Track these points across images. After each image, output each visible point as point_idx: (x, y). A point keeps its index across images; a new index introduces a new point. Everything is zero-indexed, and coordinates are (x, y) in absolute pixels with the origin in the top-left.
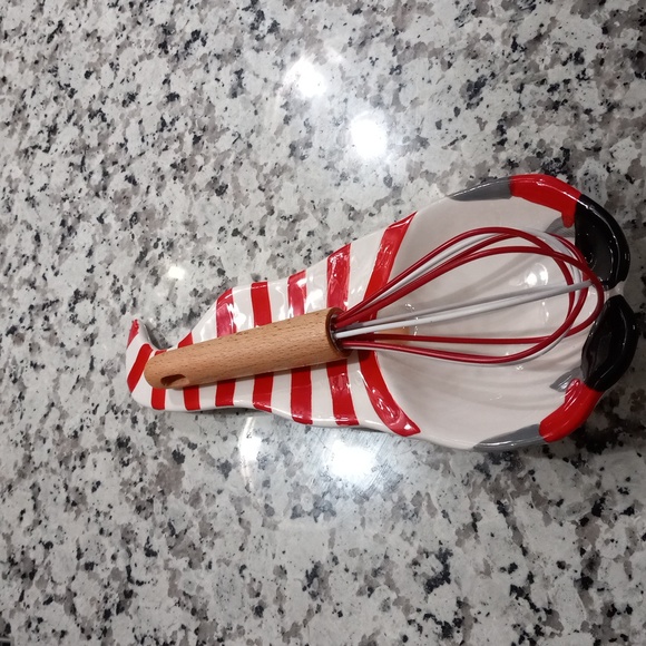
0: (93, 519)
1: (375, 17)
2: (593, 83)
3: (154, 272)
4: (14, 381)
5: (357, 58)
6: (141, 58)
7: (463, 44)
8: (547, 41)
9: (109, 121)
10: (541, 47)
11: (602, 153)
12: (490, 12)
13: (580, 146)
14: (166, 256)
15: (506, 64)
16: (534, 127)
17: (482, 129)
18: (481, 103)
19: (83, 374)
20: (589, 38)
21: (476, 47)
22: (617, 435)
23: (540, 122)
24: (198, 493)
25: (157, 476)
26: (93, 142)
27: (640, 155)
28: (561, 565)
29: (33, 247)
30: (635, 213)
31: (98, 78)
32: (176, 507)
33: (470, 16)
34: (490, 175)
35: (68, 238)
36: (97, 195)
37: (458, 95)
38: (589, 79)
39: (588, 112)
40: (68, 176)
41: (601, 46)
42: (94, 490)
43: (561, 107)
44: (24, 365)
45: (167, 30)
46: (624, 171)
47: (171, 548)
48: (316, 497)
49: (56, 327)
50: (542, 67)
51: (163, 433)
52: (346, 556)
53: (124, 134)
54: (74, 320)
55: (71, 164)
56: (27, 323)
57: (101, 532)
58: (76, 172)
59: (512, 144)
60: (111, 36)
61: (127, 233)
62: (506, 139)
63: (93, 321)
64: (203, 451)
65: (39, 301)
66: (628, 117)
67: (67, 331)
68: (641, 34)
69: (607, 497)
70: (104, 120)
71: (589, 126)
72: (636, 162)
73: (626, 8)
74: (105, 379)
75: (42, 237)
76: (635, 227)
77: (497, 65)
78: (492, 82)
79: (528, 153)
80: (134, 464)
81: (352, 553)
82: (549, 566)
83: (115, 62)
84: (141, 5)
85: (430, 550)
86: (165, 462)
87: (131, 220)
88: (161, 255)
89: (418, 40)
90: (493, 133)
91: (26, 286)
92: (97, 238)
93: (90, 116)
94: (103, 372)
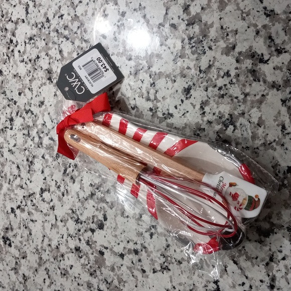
0: (74, 280)
1: (138, 61)
2: (236, 85)
3: (72, 178)
4: (26, 228)
5: (135, 80)
6: (41, 85)
7: (178, 71)
8: (213, 68)
9: (35, 114)
10: (211, 71)
11: (245, 115)
12: (187, 56)
13: (236, 113)
14: (75, 170)
15: (198, 80)
16: (215, 106)
17: (194, 108)
18: (191, 97)
19: (54, 223)
20: (231, 65)
21: (184, 72)
22: (273, 230)
23: (218, 103)
24: (113, 267)
25: (95, 261)
26: (31, 124)
27: (261, 115)
28: (261, 281)
29: (17, 171)
30: (264, 140)
31: (25, 95)
32: (106, 272)
33: (179, 59)
34: (202, 127)
35: (31, 166)
36: (39, 147)
37: (181, 94)
38: (234, 83)
39: (237, 98)
40: (24, 139)
41: (237, 68)
42: (71, 268)
43: (225, 97)
44: (27, 221)
45: (49, 72)
46: (256, 122)
47: (108, 288)
48: (161, 264)
49: (37, 204)
50: (213, 79)
51: (93, 243)
52: (178, 285)
53: (43, 119)
54: (43, 200)
55: (24, 134)
56: (24, 203)
57: (78, 284)
58: (27, 138)
59: (208, 114)
60: (25, 76)
61: (56, 162)
62: (205, 112)
63: (52, 200)
64: (111, 250)
65: (26, 194)
66: (253, 98)
67: (42, 205)
68: (253, 62)
69: (274, 254)
70: (33, 114)
71: (238, 104)
72: (260, 118)
73: (244, 51)
74: (63, 224)
75: (20, 166)
76: (265, 145)
77: (195, 80)
78: (194, 87)
79: (215, 117)
80: (84, 257)
81: (180, 284)
82: (257, 282)
83: (31, 88)
84: (35, 61)
85: (210, 280)
86: (97, 255)
87: (56, 156)
88: (73, 171)
89: (159, 71)
90: (199, 109)
91: (19, 188)
92: (44, 165)
93: (26, 113)
94: (62, 221)
